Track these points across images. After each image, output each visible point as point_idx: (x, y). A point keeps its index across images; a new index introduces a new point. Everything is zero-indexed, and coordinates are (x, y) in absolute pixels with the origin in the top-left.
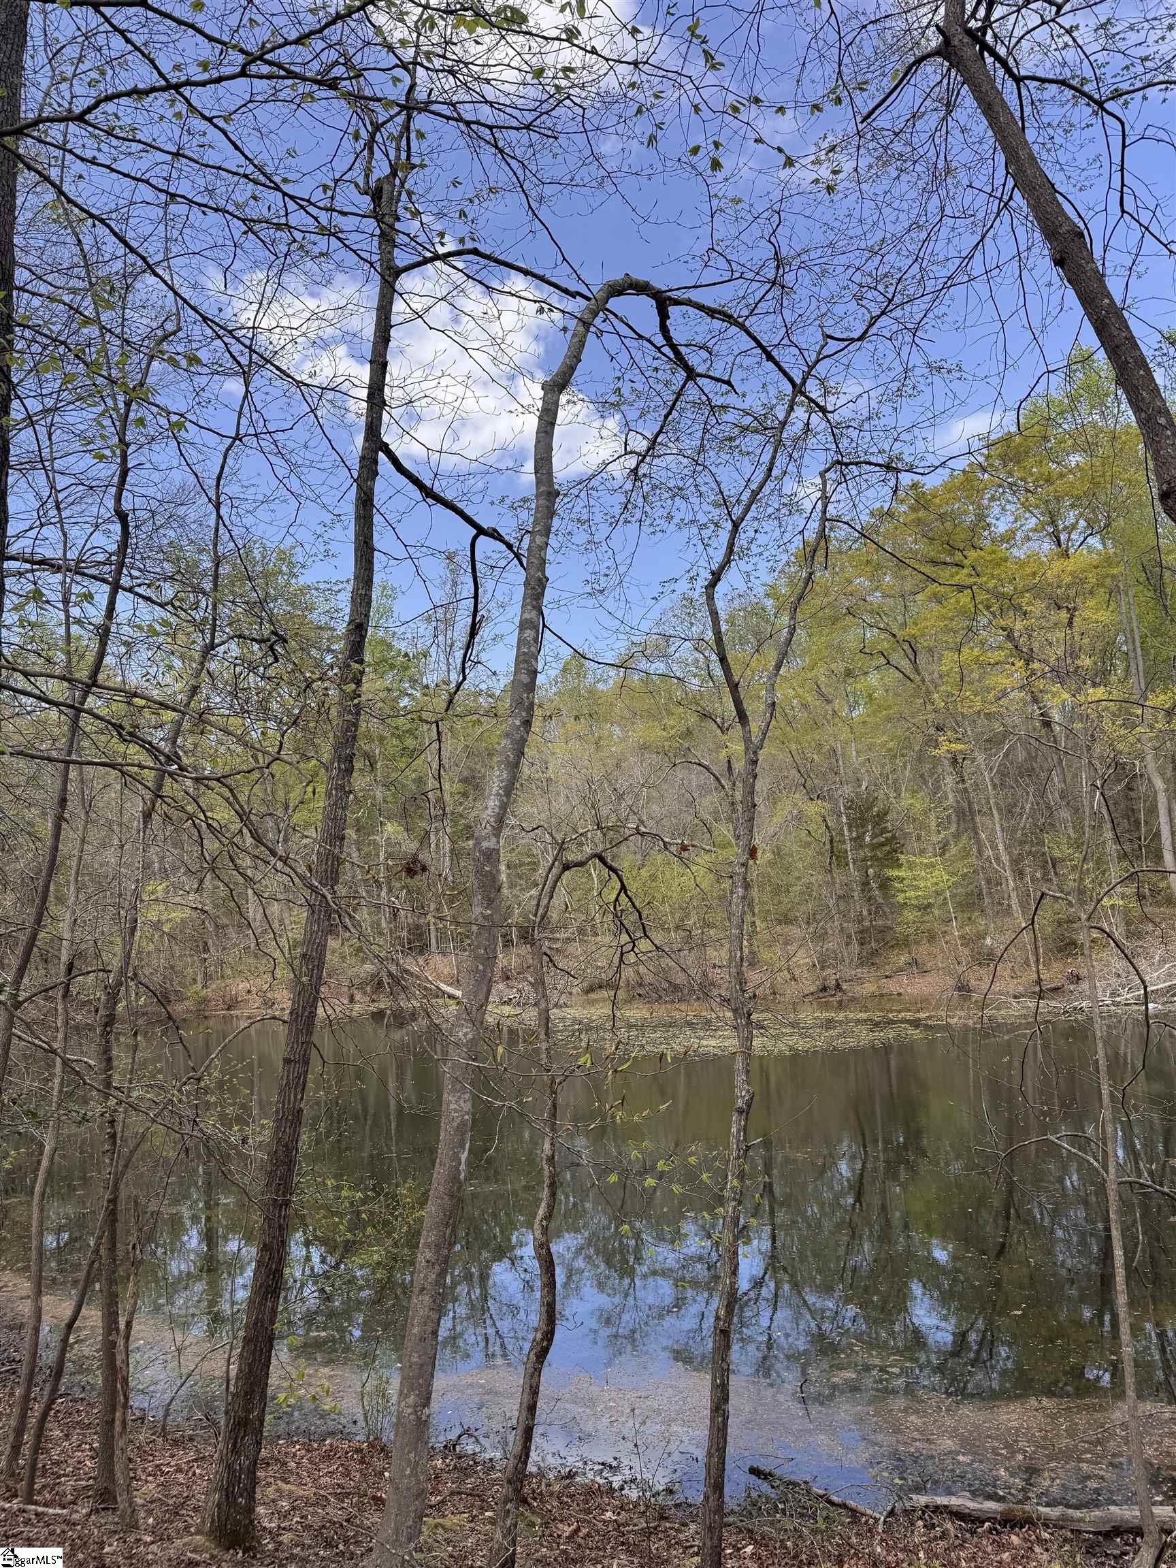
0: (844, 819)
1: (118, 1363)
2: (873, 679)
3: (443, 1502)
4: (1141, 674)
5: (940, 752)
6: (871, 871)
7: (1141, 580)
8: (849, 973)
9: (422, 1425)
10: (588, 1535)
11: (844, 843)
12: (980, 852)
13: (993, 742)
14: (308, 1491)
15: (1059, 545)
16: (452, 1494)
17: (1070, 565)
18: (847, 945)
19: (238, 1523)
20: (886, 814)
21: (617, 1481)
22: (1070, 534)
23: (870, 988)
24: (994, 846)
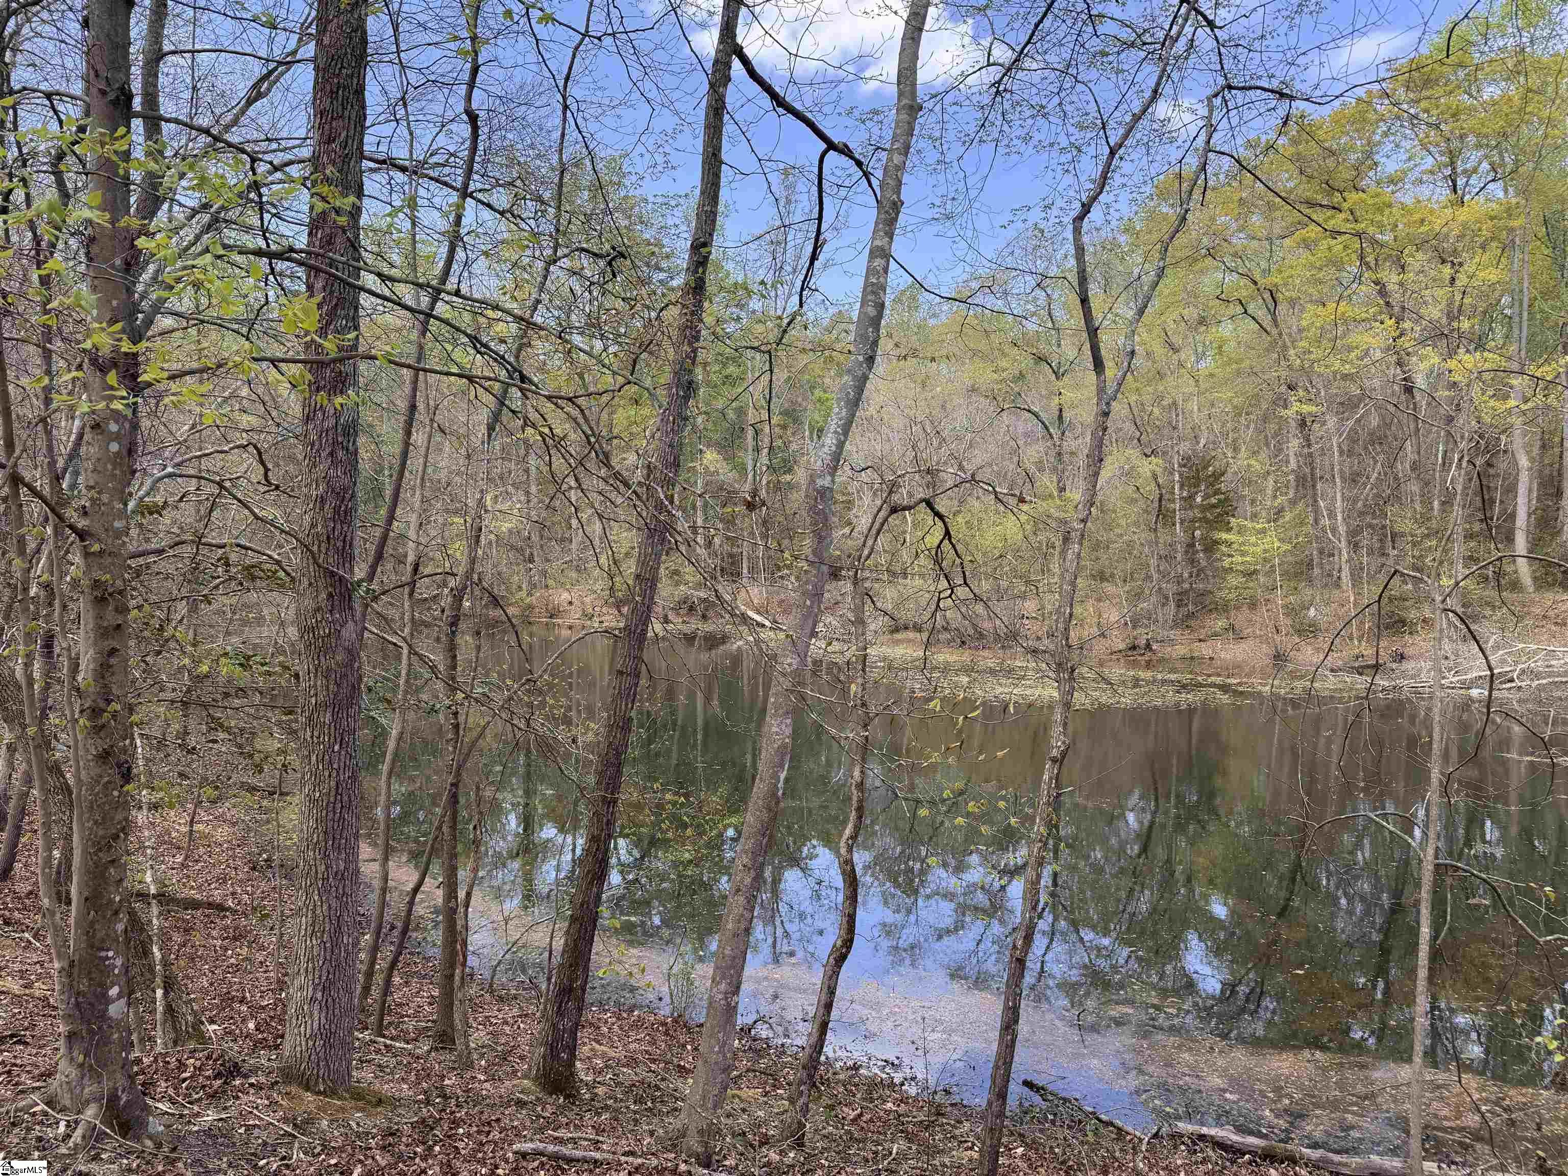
0: (1177, 478)
1: (459, 928)
2: (1226, 329)
3: (740, 1076)
4: (1524, 341)
5: (1290, 412)
6: (1198, 533)
7: (1540, 235)
8: (1163, 634)
9: (731, 1010)
10: (871, 1120)
11: (1173, 501)
12: (1316, 521)
13: (1348, 405)
14: (618, 1053)
15: (1455, 191)
16: (748, 1071)
17: (1463, 214)
18: (1163, 605)
19: (561, 1074)
20: (1223, 474)
21: (898, 1078)
22: (1469, 177)
23: (1181, 650)
24: (1332, 515)
